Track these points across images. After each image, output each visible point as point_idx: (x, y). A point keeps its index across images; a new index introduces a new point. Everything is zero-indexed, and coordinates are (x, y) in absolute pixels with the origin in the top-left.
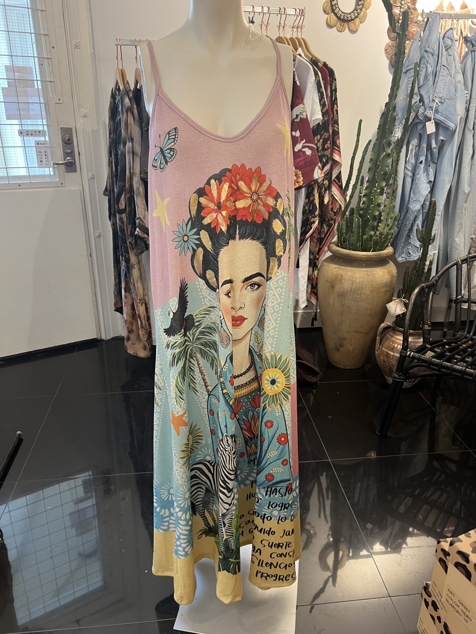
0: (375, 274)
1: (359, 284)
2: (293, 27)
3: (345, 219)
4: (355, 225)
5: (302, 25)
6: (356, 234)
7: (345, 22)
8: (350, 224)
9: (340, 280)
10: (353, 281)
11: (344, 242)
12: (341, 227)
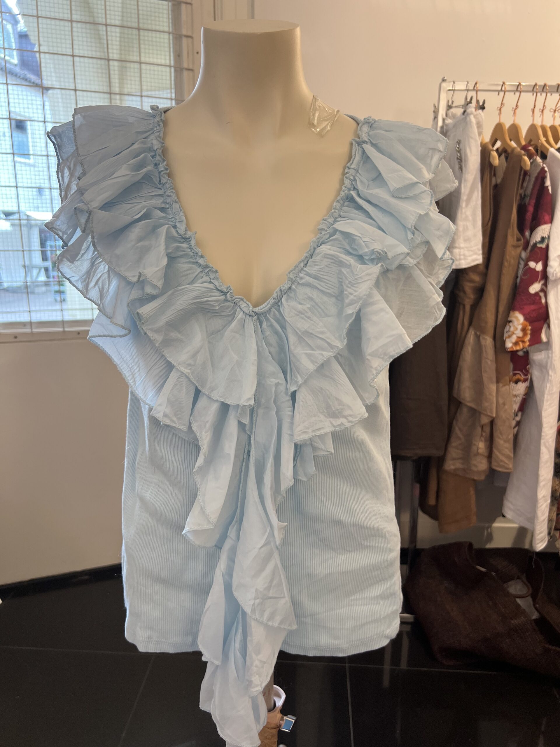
2: (555, 111)
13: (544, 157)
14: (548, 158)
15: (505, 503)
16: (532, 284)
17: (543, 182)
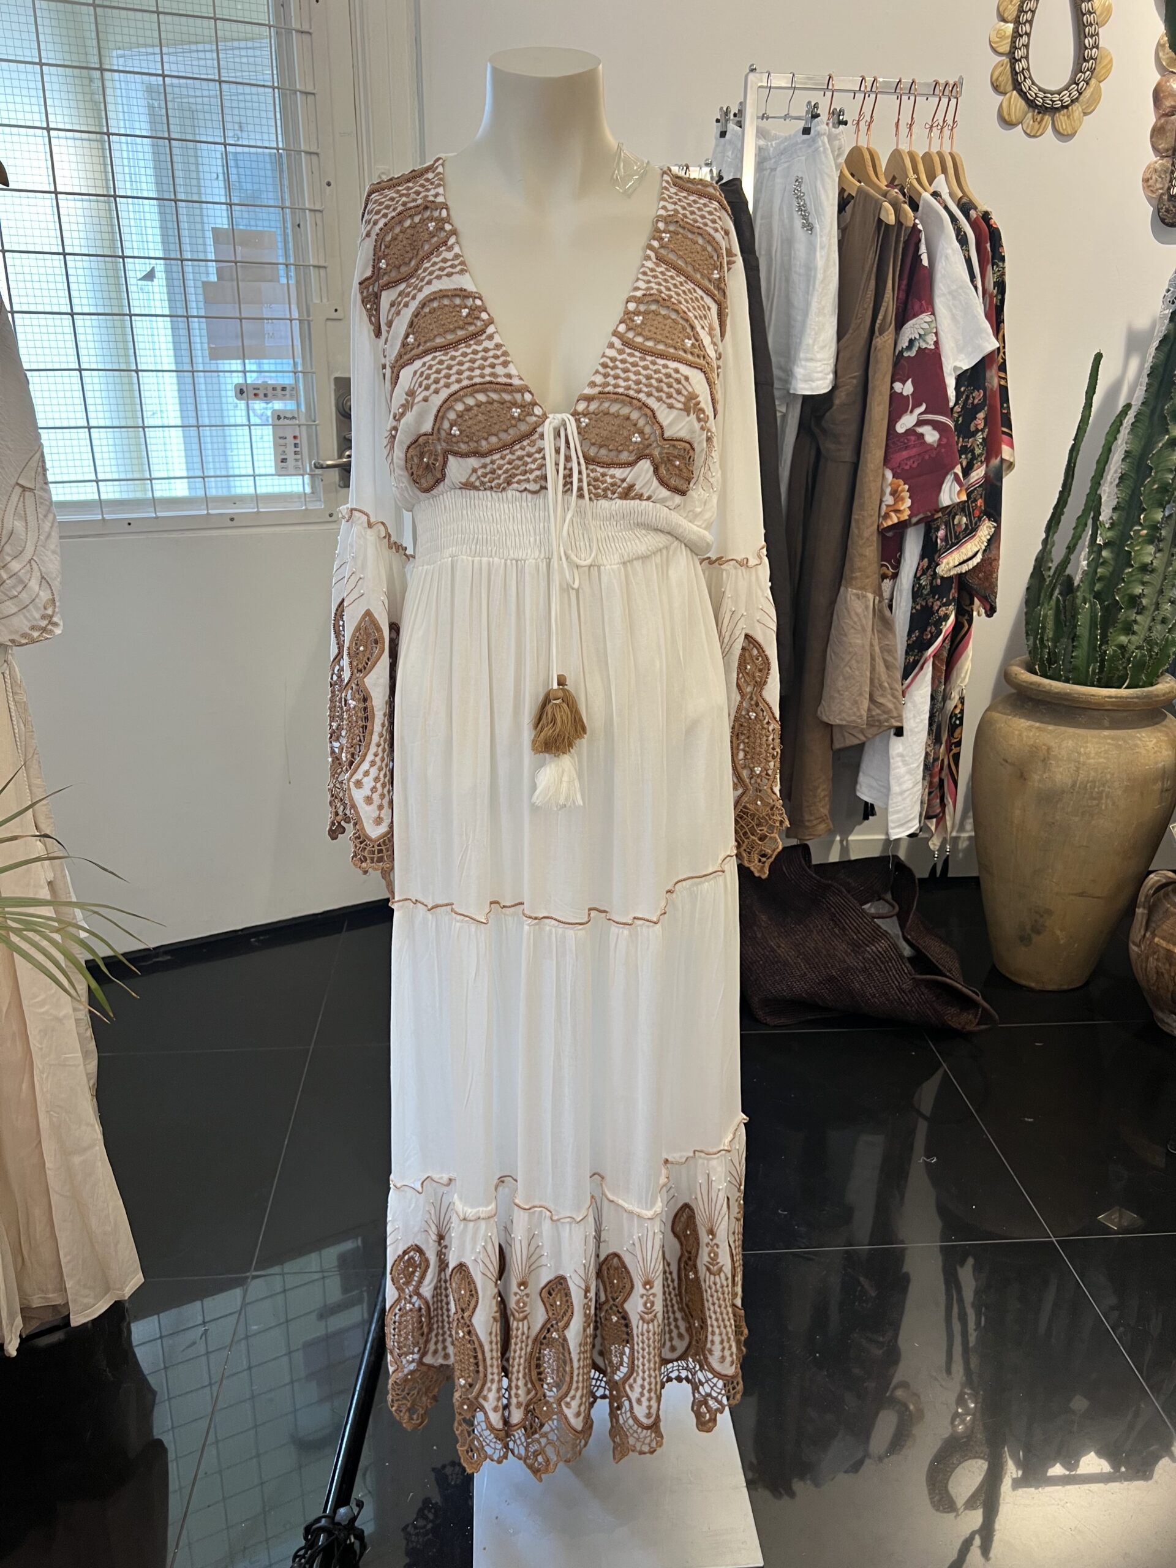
0: (1136, 746)
1: (1096, 770)
2: (931, 127)
3: (1053, 603)
4: (1083, 619)
5: (954, 122)
6: (1084, 641)
7: (1045, 114)
8: (1066, 618)
9: (1043, 761)
10: (1079, 762)
11: (1050, 662)
12: (1044, 623)
14: (921, 208)
15: (862, 778)
16: (900, 418)
17: (917, 248)
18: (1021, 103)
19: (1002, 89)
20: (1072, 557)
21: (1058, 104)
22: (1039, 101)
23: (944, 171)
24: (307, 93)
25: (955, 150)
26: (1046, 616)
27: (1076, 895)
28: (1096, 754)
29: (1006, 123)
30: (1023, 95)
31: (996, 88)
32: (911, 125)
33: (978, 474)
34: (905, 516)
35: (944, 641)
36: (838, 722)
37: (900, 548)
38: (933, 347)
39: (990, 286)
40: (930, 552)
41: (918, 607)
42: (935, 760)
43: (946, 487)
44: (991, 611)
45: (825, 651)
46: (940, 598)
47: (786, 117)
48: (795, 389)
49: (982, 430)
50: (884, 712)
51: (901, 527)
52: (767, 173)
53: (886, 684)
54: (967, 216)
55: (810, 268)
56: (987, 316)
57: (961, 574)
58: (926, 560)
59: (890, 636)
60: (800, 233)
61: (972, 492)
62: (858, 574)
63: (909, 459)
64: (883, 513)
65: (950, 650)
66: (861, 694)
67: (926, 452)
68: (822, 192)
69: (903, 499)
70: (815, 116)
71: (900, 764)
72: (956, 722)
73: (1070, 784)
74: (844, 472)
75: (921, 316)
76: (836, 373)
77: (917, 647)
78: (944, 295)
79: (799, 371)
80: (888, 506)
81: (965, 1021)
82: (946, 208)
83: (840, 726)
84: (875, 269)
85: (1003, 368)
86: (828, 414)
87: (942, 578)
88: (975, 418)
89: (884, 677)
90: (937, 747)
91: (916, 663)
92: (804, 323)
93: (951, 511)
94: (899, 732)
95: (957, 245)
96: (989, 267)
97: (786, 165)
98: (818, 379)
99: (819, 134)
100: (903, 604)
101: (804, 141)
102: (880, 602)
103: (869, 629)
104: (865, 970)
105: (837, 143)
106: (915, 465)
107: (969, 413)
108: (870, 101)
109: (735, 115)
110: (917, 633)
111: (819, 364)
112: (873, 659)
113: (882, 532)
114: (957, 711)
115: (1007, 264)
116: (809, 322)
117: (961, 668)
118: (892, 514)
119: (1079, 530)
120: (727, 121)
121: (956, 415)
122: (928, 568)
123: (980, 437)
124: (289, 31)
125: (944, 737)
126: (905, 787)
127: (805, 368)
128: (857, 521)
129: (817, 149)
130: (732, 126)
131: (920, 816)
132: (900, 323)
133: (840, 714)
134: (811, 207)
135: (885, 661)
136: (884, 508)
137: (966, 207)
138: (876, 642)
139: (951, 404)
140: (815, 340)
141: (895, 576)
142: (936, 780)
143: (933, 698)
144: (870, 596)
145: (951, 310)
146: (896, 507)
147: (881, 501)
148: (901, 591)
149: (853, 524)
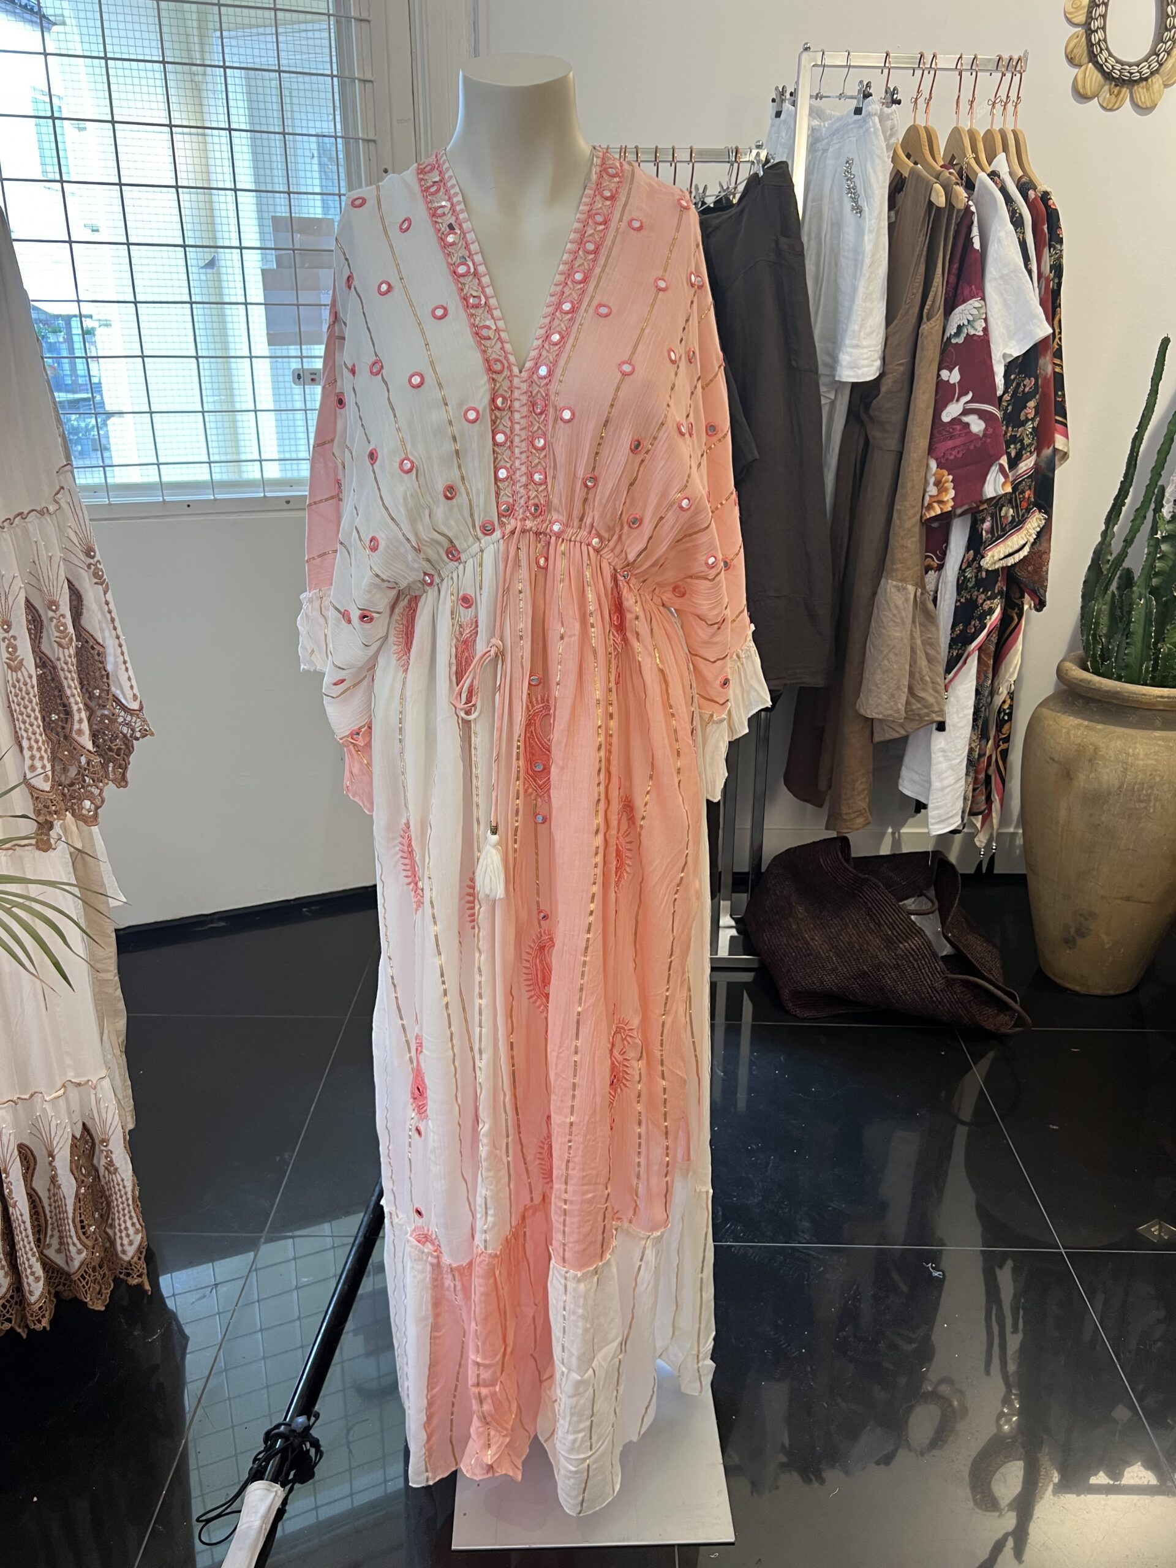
1: (1145, 772)
2: (994, 103)
3: (1108, 597)
4: (1137, 616)
5: (1018, 98)
6: (1138, 638)
7: (1122, 87)
8: (1120, 612)
9: (1090, 760)
10: (1126, 763)
11: (1103, 658)
12: (1097, 618)
13: (970, 186)
14: (976, 189)
15: (904, 772)
16: (945, 406)
17: (970, 231)
18: (1097, 76)
19: (1076, 61)
20: (1129, 550)
21: (1137, 76)
22: (1116, 74)
23: (1005, 149)
24: (365, 81)
25: (1018, 127)
26: (1100, 611)
27: (1122, 899)
28: (1146, 755)
29: (1081, 96)
30: (1099, 67)
31: (1071, 60)
32: (972, 102)
33: (1027, 464)
34: (948, 507)
35: (988, 635)
36: (875, 716)
37: (946, 540)
38: (981, 333)
39: (1046, 269)
40: (976, 545)
41: (963, 600)
42: (980, 756)
43: (990, 478)
44: (1040, 605)
45: (865, 643)
46: (985, 592)
47: (840, 96)
48: (840, 376)
49: (1033, 420)
50: (926, 707)
51: (946, 519)
52: (819, 154)
53: (927, 678)
54: (1025, 197)
55: (858, 252)
56: (1042, 303)
57: (1008, 567)
58: (972, 552)
59: (933, 629)
60: (849, 216)
61: (1020, 482)
62: (899, 566)
63: (955, 448)
64: (926, 504)
65: (997, 644)
66: (898, 688)
67: (971, 442)
68: (872, 173)
69: (946, 490)
70: (867, 95)
71: (941, 759)
72: (1006, 717)
73: (1117, 786)
74: (889, 459)
75: (970, 302)
76: (884, 359)
77: (960, 641)
78: (995, 279)
79: (844, 358)
80: (931, 496)
81: (1002, 1023)
82: (1003, 190)
83: (880, 720)
84: (924, 253)
85: (1058, 354)
86: (875, 401)
87: (987, 571)
88: (1025, 407)
89: (925, 671)
90: (984, 742)
91: (959, 657)
92: (850, 309)
93: (997, 502)
94: (941, 727)
95: (1011, 227)
96: (1046, 250)
97: (838, 146)
98: (864, 366)
99: (870, 115)
100: (948, 596)
101: (856, 122)
102: (922, 594)
103: (909, 621)
104: (897, 967)
105: (889, 123)
106: (960, 455)
107: (1019, 401)
108: (927, 78)
109: (791, 94)
110: (961, 626)
111: (865, 350)
112: (913, 651)
113: (926, 524)
114: (1006, 706)
115: (1064, 247)
116: (855, 307)
117: (1011, 662)
118: (935, 505)
119: (1137, 522)
120: (782, 101)
121: (1005, 404)
122: (974, 560)
123: (1030, 426)
124: (349, 19)
125: (992, 733)
126: (946, 783)
127: (850, 355)
128: (899, 511)
129: (867, 130)
130: (787, 106)
131: (963, 812)
132: (949, 309)
133: (877, 707)
134: (860, 190)
135: (927, 654)
136: (927, 498)
137: (1025, 187)
138: (917, 635)
139: (999, 392)
140: (861, 327)
141: (940, 568)
142: (982, 776)
143: (977, 692)
144: (911, 589)
145: (1002, 295)
146: (940, 498)
147: (925, 492)
148: (945, 583)
149: (895, 515)
